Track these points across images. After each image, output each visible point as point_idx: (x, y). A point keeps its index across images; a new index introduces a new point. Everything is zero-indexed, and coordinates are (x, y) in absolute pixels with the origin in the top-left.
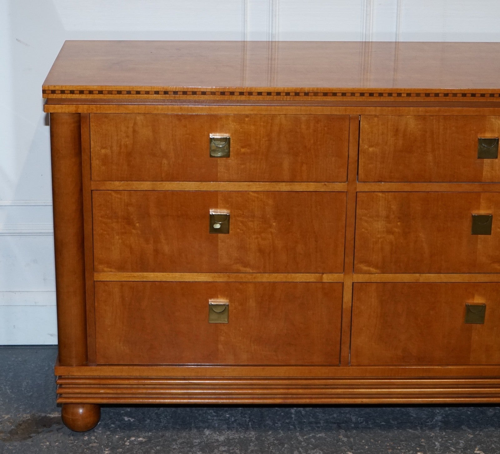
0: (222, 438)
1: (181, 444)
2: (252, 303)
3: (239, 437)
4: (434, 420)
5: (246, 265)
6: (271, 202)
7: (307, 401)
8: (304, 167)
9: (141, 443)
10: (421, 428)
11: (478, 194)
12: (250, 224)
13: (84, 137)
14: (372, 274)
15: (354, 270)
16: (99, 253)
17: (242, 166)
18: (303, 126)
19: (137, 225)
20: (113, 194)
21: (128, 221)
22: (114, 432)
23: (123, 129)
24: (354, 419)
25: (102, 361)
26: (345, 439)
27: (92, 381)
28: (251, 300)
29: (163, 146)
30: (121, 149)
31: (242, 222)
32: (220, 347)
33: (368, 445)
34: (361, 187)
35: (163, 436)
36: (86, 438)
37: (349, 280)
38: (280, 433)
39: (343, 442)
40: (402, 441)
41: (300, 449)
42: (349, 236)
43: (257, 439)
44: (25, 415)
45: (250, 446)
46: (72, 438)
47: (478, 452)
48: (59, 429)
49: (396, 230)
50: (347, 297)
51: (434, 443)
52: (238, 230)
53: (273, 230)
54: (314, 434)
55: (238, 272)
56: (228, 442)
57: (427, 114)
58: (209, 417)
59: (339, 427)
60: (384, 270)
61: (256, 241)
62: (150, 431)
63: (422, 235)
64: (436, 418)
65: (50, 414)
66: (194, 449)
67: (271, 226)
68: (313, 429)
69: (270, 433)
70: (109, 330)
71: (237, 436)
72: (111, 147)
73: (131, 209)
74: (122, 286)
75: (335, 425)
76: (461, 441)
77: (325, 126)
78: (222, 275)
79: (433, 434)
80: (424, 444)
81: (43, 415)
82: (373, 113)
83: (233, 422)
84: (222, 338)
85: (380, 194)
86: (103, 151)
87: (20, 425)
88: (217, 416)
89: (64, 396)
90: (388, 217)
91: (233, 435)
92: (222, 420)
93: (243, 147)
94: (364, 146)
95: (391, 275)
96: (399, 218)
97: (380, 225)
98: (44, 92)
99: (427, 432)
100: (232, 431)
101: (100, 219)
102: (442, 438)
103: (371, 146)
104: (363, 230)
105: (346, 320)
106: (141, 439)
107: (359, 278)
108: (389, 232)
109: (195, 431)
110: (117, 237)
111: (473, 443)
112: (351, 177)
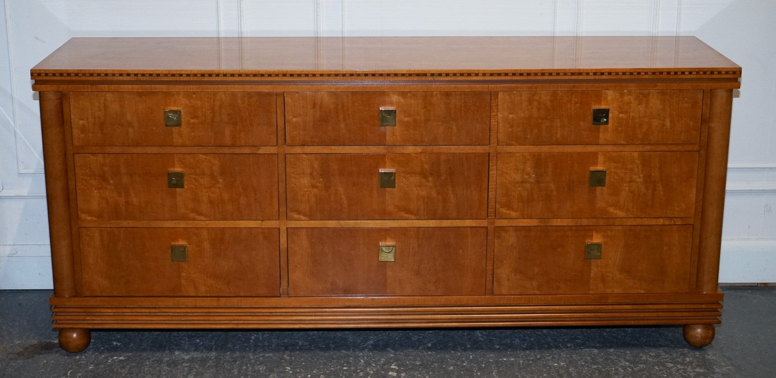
0: (187, 357)
1: (153, 361)
2: (206, 245)
3: (202, 356)
4: (366, 344)
5: (200, 214)
6: (217, 162)
7: (256, 326)
8: (242, 134)
9: (121, 361)
10: (353, 350)
11: (384, 156)
12: (201, 180)
13: (66, 110)
14: (302, 220)
15: (287, 218)
16: (81, 205)
17: (193, 134)
18: (239, 101)
19: (111, 181)
20: (90, 156)
21: (104, 178)
22: (102, 353)
23: (96, 104)
24: (300, 343)
25: (88, 294)
26: (288, 358)
27: (80, 310)
28: (205, 243)
29: (129, 117)
30: (95, 120)
31: (194, 179)
32: (183, 281)
33: (305, 362)
34: (289, 150)
35: (140, 355)
36: (78, 357)
37: (283, 225)
38: (236, 353)
39: (286, 360)
40: (335, 359)
41: (249, 365)
42: (282, 190)
43: (216, 358)
44: (33, 341)
45: (209, 362)
46: (66, 357)
47: (394, 367)
48: (58, 351)
49: (319, 185)
50: (283, 240)
51: (360, 361)
52: (192, 186)
53: (220, 186)
54: (263, 354)
55: (194, 219)
56: (192, 360)
57: (338, 91)
58: (183, 342)
59: (287, 349)
60: (311, 217)
61: (207, 194)
62: (131, 352)
63: (341, 189)
64: (368, 342)
65: (54, 340)
66: (162, 365)
67: (218, 182)
68: (264, 350)
69: (228, 353)
70: (92, 267)
71: (200, 355)
72: (87, 119)
73: (106, 169)
74: (101, 231)
75: (283, 348)
76: (382, 359)
77: (257, 101)
78: (181, 222)
79: (361, 354)
80: (351, 361)
81: (49, 341)
82: (295, 90)
83: (200, 346)
84: (184, 274)
85: (305, 156)
86: (81, 122)
87: (28, 348)
88: (189, 341)
89: (59, 322)
90: (311, 174)
91: (196, 355)
92: (192, 344)
93: (192, 118)
94: (289, 117)
95: (317, 222)
96: (321, 175)
97: (305, 181)
98: (32, 74)
99: (357, 352)
100: (198, 352)
101: (81, 177)
102: (368, 357)
103: (295, 117)
104: (292, 185)
105: (284, 259)
106: (122, 358)
107: (293, 224)
108: (314, 186)
109: (167, 352)
110: (96, 192)
111: (392, 361)
112: (280, 141)
